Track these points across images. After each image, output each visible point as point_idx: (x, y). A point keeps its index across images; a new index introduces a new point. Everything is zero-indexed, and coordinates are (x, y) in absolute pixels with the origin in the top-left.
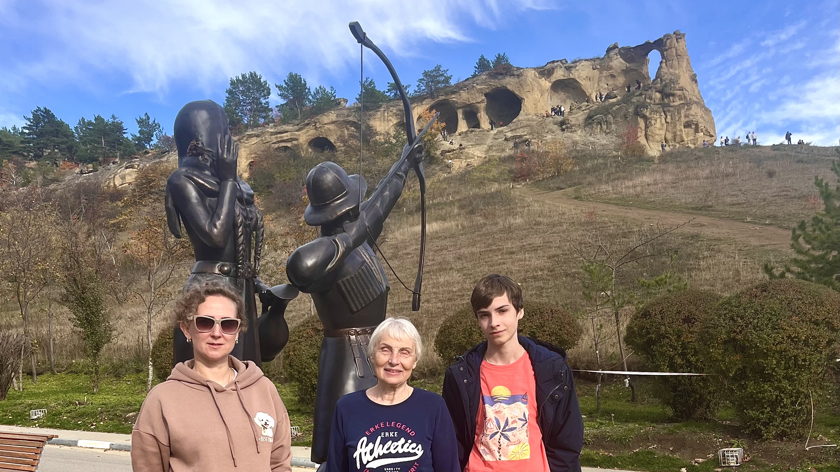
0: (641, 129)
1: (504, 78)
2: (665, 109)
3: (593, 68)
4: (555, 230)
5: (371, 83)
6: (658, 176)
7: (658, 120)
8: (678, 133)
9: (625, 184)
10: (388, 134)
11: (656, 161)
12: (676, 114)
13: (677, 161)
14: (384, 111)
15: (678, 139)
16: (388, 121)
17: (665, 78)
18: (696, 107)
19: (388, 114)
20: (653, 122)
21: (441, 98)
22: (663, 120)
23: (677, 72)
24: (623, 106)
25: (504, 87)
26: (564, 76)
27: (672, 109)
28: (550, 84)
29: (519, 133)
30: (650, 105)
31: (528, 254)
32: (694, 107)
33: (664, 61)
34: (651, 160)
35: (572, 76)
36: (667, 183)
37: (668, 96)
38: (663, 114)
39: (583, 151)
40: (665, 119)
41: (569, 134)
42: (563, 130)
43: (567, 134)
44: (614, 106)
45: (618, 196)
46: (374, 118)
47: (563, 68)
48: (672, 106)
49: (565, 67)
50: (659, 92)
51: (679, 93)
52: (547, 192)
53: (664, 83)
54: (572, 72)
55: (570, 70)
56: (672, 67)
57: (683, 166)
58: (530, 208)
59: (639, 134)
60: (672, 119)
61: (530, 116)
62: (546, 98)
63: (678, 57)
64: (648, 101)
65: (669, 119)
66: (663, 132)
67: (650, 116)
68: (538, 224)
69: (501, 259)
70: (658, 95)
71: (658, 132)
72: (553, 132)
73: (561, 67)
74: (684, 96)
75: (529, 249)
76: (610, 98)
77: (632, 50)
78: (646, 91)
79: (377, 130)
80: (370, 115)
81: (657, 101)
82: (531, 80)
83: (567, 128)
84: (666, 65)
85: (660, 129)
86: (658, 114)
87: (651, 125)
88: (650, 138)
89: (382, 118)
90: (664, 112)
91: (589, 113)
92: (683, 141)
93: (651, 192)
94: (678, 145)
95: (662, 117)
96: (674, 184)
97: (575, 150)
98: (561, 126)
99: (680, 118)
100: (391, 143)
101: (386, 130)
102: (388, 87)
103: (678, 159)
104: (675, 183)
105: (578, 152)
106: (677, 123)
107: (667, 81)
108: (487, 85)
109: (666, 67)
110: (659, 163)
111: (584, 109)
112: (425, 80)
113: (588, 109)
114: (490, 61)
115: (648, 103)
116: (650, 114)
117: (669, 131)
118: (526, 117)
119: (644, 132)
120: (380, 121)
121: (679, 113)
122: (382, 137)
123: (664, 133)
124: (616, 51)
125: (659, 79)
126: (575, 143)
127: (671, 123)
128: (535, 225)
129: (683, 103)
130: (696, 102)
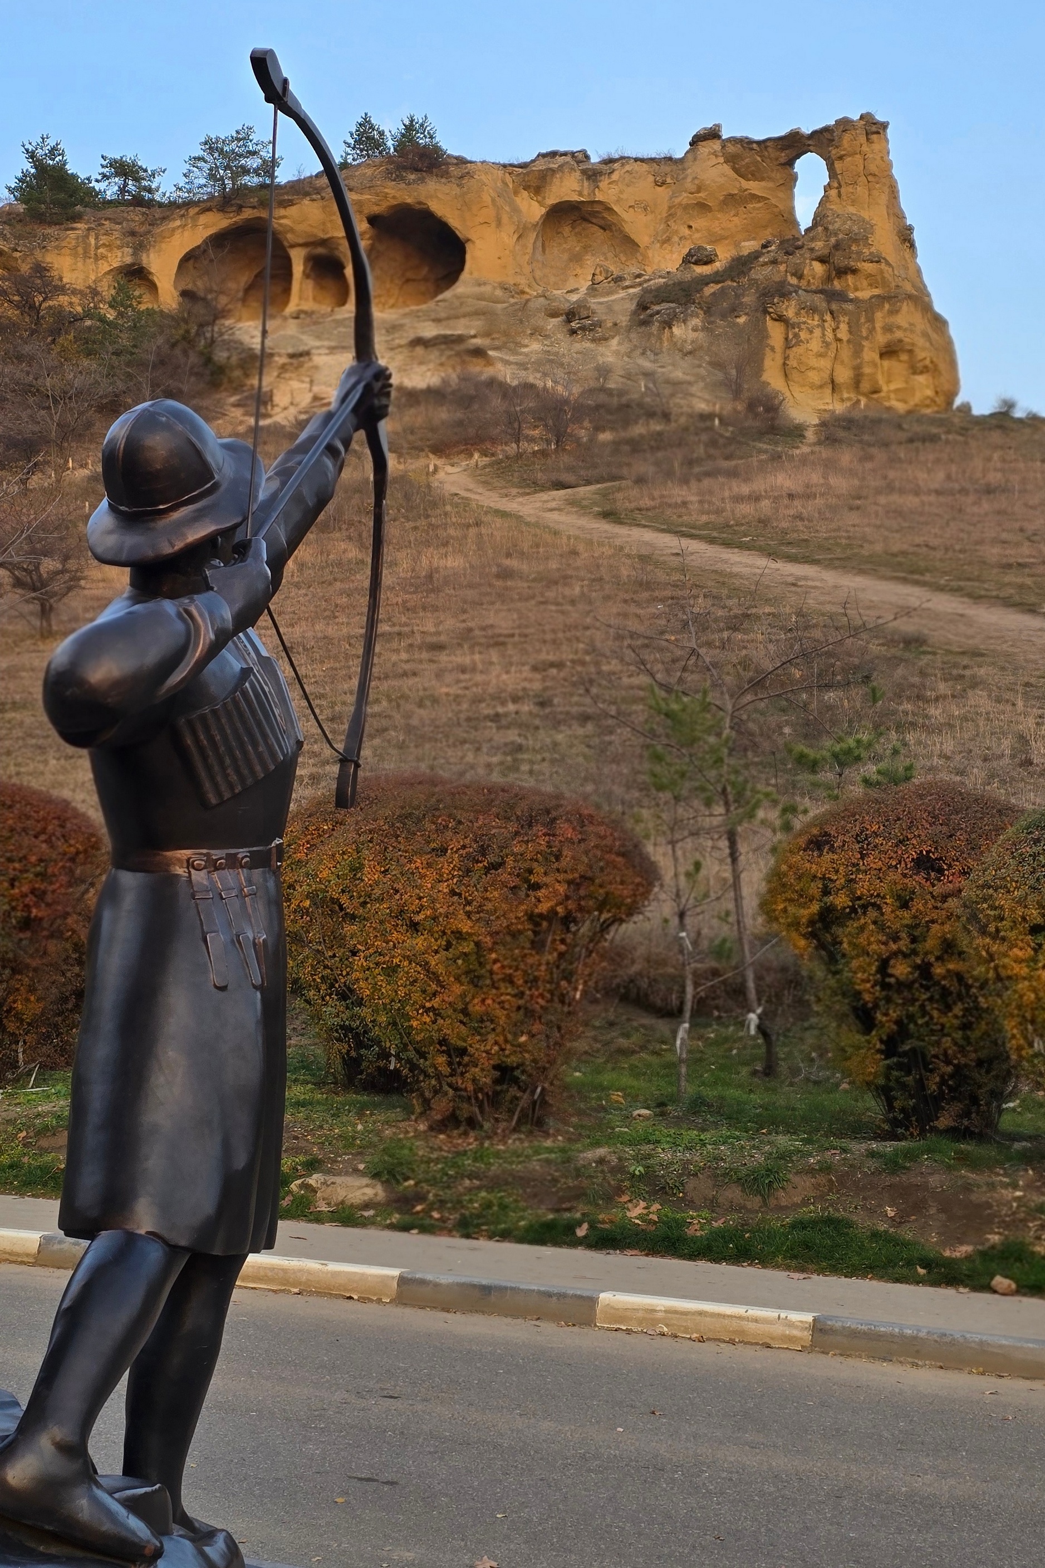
0: (773, 349)
1: (422, 180)
2: (834, 306)
3: (656, 182)
4: (550, 594)
5: (53, 151)
6: (815, 477)
7: (817, 332)
8: (867, 370)
9: (730, 489)
10: (95, 292)
11: (810, 435)
12: (863, 320)
13: (861, 442)
14: (89, 229)
15: (865, 386)
16: (97, 258)
17: (837, 226)
18: (912, 309)
19: (97, 238)
20: (803, 335)
21: (247, 214)
22: (829, 336)
23: (865, 215)
24: (730, 287)
25: (420, 203)
26: (580, 194)
27: (849, 307)
28: (543, 211)
29: (459, 328)
30: (796, 292)
31: (480, 653)
32: (905, 307)
33: (836, 185)
34: (797, 432)
35: (599, 197)
36: (838, 497)
37: (842, 272)
38: (828, 317)
39: (621, 393)
40: (834, 330)
41: (588, 345)
42: (573, 332)
43: (583, 345)
44: (707, 284)
45: (713, 517)
46: (56, 247)
47: (578, 173)
48: (851, 301)
49: (584, 172)
50: (822, 260)
51: (868, 267)
52: (527, 491)
53: (833, 240)
54: (601, 184)
55: (595, 181)
56: (853, 203)
57: (880, 455)
58: (484, 531)
59: (768, 363)
60: (850, 332)
61: (487, 289)
62: (531, 246)
63: (870, 178)
64: (794, 281)
65: (843, 333)
66: (825, 363)
67: (796, 320)
68: (506, 574)
69: (408, 661)
70: (818, 268)
71: (813, 362)
72: (546, 337)
73: (573, 169)
74: (883, 278)
75: (483, 640)
76: (696, 263)
77: (755, 146)
78: (787, 253)
79: (65, 280)
80: (45, 237)
81: (816, 284)
82: (493, 194)
83: (583, 328)
84: (839, 195)
85: (821, 355)
86: (816, 317)
87: (799, 343)
88: (795, 375)
89: (80, 250)
90: (832, 313)
91: (642, 297)
92: (875, 392)
93: (800, 517)
94: (863, 401)
95: (826, 325)
96: (855, 502)
97: (602, 389)
98: (569, 321)
99: (872, 330)
100: (102, 319)
101: (90, 282)
102: (103, 166)
103: (866, 437)
104: (859, 498)
105: (609, 393)
106: (865, 343)
107: (841, 236)
108: (377, 195)
109: (837, 200)
110: (819, 443)
111: (627, 283)
112: (206, 162)
113: (640, 284)
114: (387, 133)
115: (792, 285)
116: (797, 314)
117: (842, 362)
118: (477, 290)
119: (779, 360)
120: (75, 255)
121: (871, 320)
122: (75, 300)
123: (829, 365)
124: (716, 145)
125: (820, 229)
126: (604, 371)
127: (849, 341)
128: (498, 576)
129: (878, 296)
130: (910, 297)
